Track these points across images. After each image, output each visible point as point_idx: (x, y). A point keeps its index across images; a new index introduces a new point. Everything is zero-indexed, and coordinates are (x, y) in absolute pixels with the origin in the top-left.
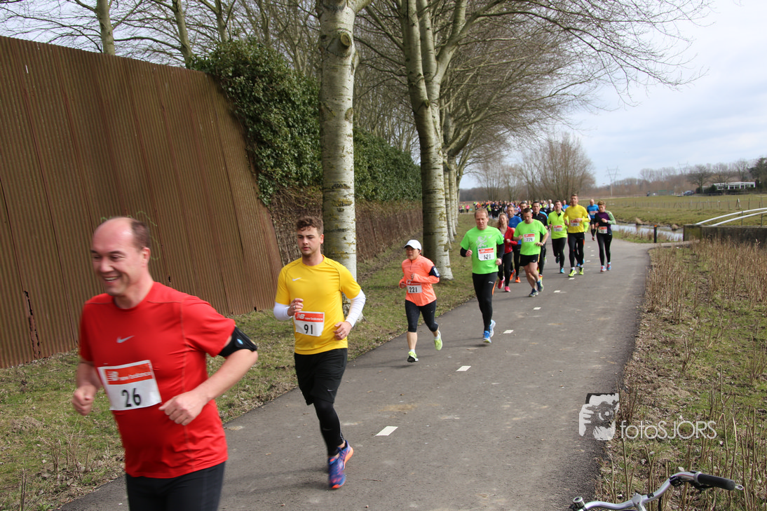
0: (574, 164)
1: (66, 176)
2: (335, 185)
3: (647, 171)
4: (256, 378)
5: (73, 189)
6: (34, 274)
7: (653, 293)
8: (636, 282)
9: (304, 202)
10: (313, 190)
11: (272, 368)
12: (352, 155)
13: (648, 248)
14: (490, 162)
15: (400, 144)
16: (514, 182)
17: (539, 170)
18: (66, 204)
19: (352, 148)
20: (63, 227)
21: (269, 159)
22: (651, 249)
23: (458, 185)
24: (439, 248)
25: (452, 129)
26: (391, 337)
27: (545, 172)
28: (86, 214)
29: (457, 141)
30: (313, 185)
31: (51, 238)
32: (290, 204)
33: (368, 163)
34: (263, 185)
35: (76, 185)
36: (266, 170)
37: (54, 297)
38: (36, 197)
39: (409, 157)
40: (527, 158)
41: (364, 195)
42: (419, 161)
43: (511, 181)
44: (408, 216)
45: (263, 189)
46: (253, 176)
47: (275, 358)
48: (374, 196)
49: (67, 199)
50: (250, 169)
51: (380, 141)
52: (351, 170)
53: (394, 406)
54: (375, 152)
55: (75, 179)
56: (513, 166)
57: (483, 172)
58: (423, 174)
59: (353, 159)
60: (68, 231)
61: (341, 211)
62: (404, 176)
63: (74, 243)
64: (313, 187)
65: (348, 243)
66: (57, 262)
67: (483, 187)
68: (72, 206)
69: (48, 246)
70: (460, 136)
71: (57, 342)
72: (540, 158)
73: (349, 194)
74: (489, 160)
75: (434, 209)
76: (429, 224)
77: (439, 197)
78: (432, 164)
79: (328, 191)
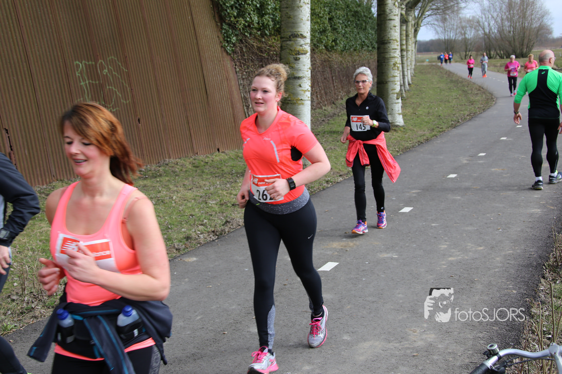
0: (532, 14)
1: (41, 21)
2: (292, 35)
4: (214, 213)
5: (47, 33)
6: (13, 113)
9: (266, 51)
10: (275, 39)
11: (229, 204)
12: (309, 6)
14: (448, 14)
16: (470, 34)
17: (496, 22)
18: (41, 48)
20: (40, 70)
21: (232, 9)
23: (415, 36)
24: (391, 96)
26: (341, 179)
27: (502, 23)
28: (60, 57)
30: (274, 35)
31: (28, 80)
32: (253, 53)
33: (329, 14)
34: (227, 34)
35: (51, 30)
36: (230, 20)
37: (32, 134)
38: (13, 41)
39: (370, 10)
40: (484, 10)
41: (325, 47)
43: (468, 32)
45: (227, 39)
46: (217, 25)
47: (232, 196)
48: (333, 46)
49: (42, 43)
50: (214, 19)
52: (308, 20)
53: (337, 243)
54: (336, 4)
55: (49, 24)
56: (471, 18)
57: (441, 24)
58: (378, 25)
59: (310, 10)
60: (44, 74)
61: (297, 59)
63: (49, 84)
64: (274, 37)
65: (303, 91)
66: (34, 102)
67: (440, 38)
68: (48, 50)
69: (26, 87)
71: (36, 176)
72: (498, 10)
74: (447, 12)
75: (388, 59)
76: (383, 73)
77: (393, 48)
78: (387, 15)
79: (285, 41)
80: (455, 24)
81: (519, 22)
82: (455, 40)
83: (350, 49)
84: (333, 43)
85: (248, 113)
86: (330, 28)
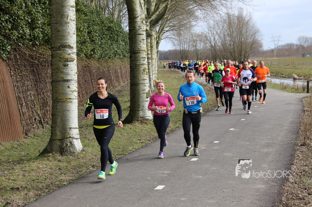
0: (247, 32)
2: (61, 46)
3: (303, 38)
7: (305, 131)
8: (292, 123)
9: (36, 58)
12: (75, 22)
13: (302, 97)
14: (182, 30)
15: (113, 14)
16: (200, 46)
17: (219, 36)
19: (75, 17)
21: (7, 23)
22: (305, 97)
23: (157, 48)
24: (142, 95)
25: (154, 4)
27: (224, 38)
29: (157, 13)
30: (43, 45)
33: (88, 29)
36: (5, 32)
39: (120, 25)
40: (210, 27)
41: (85, 54)
42: (128, 28)
43: (199, 45)
44: (119, 71)
48: (92, 55)
51: (97, 12)
52: (74, 34)
54: (93, 21)
56: (200, 34)
57: (177, 38)
58: (130, 38)
59: (75, 26)
61: (66, 66)
62: (116, 39)
64: (43, 47)
65: (71, 91)
70: (160, 10)
72: (221, 28)
73: (72, 53)
74: (181, 28)
75: (139, 65)
76: (135, 77)
77: (143, 57)
78: (137, 31)
79: (55, 50)
80: (188, 38)
81: (237, 38)
82: (188, 50)
83: (105, 57)
84: (92, 52)
85: (22, 110)
86: (89, 40)
